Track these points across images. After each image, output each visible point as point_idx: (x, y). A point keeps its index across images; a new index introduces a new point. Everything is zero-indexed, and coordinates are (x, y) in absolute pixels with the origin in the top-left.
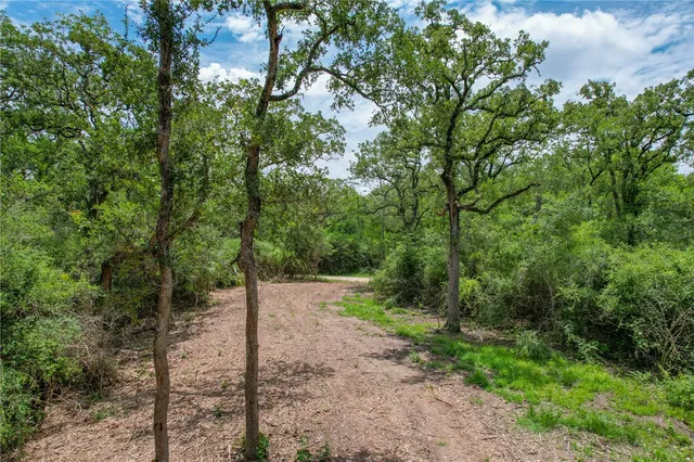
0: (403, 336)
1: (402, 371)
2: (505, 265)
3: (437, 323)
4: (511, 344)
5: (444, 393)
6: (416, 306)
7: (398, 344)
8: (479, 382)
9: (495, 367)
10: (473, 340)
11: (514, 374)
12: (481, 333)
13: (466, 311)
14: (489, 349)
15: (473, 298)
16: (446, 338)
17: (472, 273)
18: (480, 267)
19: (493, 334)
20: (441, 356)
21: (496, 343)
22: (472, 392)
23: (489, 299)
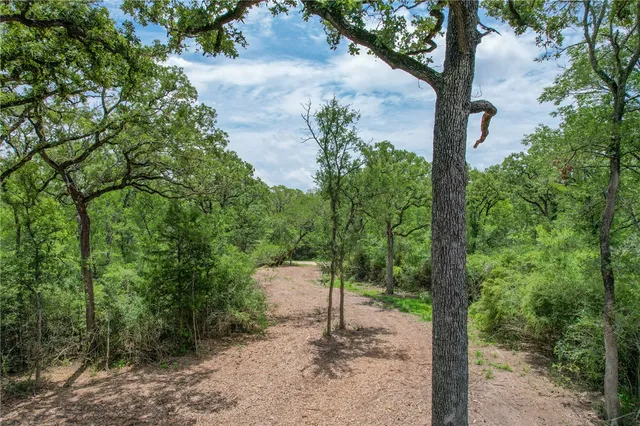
0: (366, 296)
1: (373, 309)
2: (415, 261)
3: (381, 290)
4: (418, 298)
5: (393, 314)
6: (367, 281)
7: (368, 300)
8: (405, 311)
9: (410, 306)
10: (400, 297)
11: (418, 308)
12: (403, 294)
13: (395, 283)
14: (408, 300)
15: (399, 277)
16: (388, 296)
17: (398, 263)
18: (403, 261)
19: (409, 294)
20: (387, 302)
21: (411, 297)
22: (402, 313)
23: (406, 277)
